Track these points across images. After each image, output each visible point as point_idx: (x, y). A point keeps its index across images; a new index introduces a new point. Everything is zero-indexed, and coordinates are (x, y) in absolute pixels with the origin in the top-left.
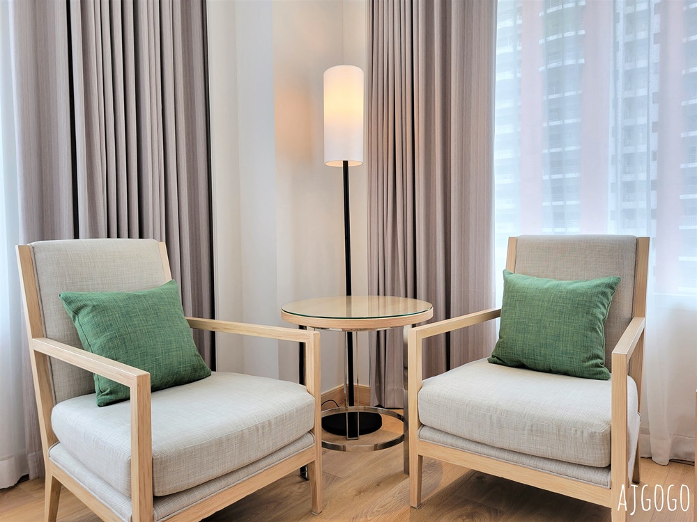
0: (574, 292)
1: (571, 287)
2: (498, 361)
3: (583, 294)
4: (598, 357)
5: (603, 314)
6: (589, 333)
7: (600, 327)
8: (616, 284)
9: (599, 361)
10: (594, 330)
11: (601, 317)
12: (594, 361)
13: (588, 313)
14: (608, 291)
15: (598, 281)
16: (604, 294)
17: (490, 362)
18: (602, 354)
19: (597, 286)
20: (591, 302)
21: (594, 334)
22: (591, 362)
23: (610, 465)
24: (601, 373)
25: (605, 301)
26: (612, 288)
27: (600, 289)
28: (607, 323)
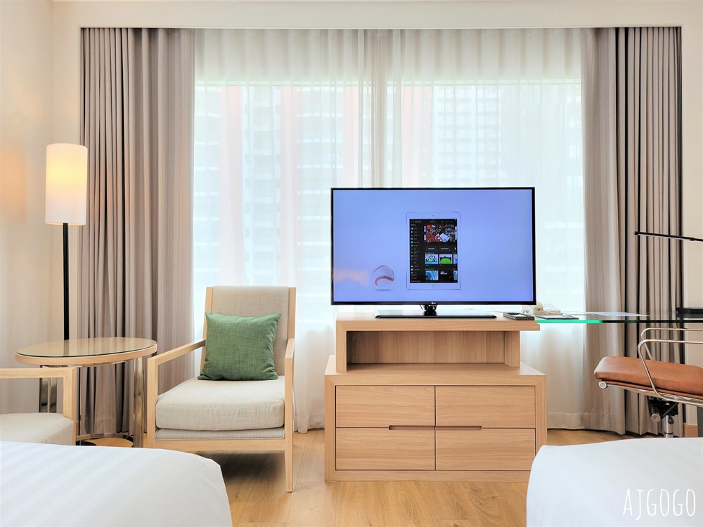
0: (255, 325)
1: (253, 321)
2: (206, 378)
3: (261, 326)
4: (271, 366)
5: (272, 337)
6: (265, 350)
7: (271, 346)
8: (279, 318)
9: (271, 368)
10: (268, 348)
11: (272, 340)
12: (269, 369)
13: (264, 338)
14: (275, 323)
15: (269, 317)
16: (273, 325)
17: (199, 379)
18: (273, 364)
19: (269, 320)
20: (265, 331)
21: (268, 351)
22: (267, 369)
23: (284, 425)
24: (273, 375)
25: (273, 330)
26: (277, 321)
27: (270, 322)
28: (274, 343)
